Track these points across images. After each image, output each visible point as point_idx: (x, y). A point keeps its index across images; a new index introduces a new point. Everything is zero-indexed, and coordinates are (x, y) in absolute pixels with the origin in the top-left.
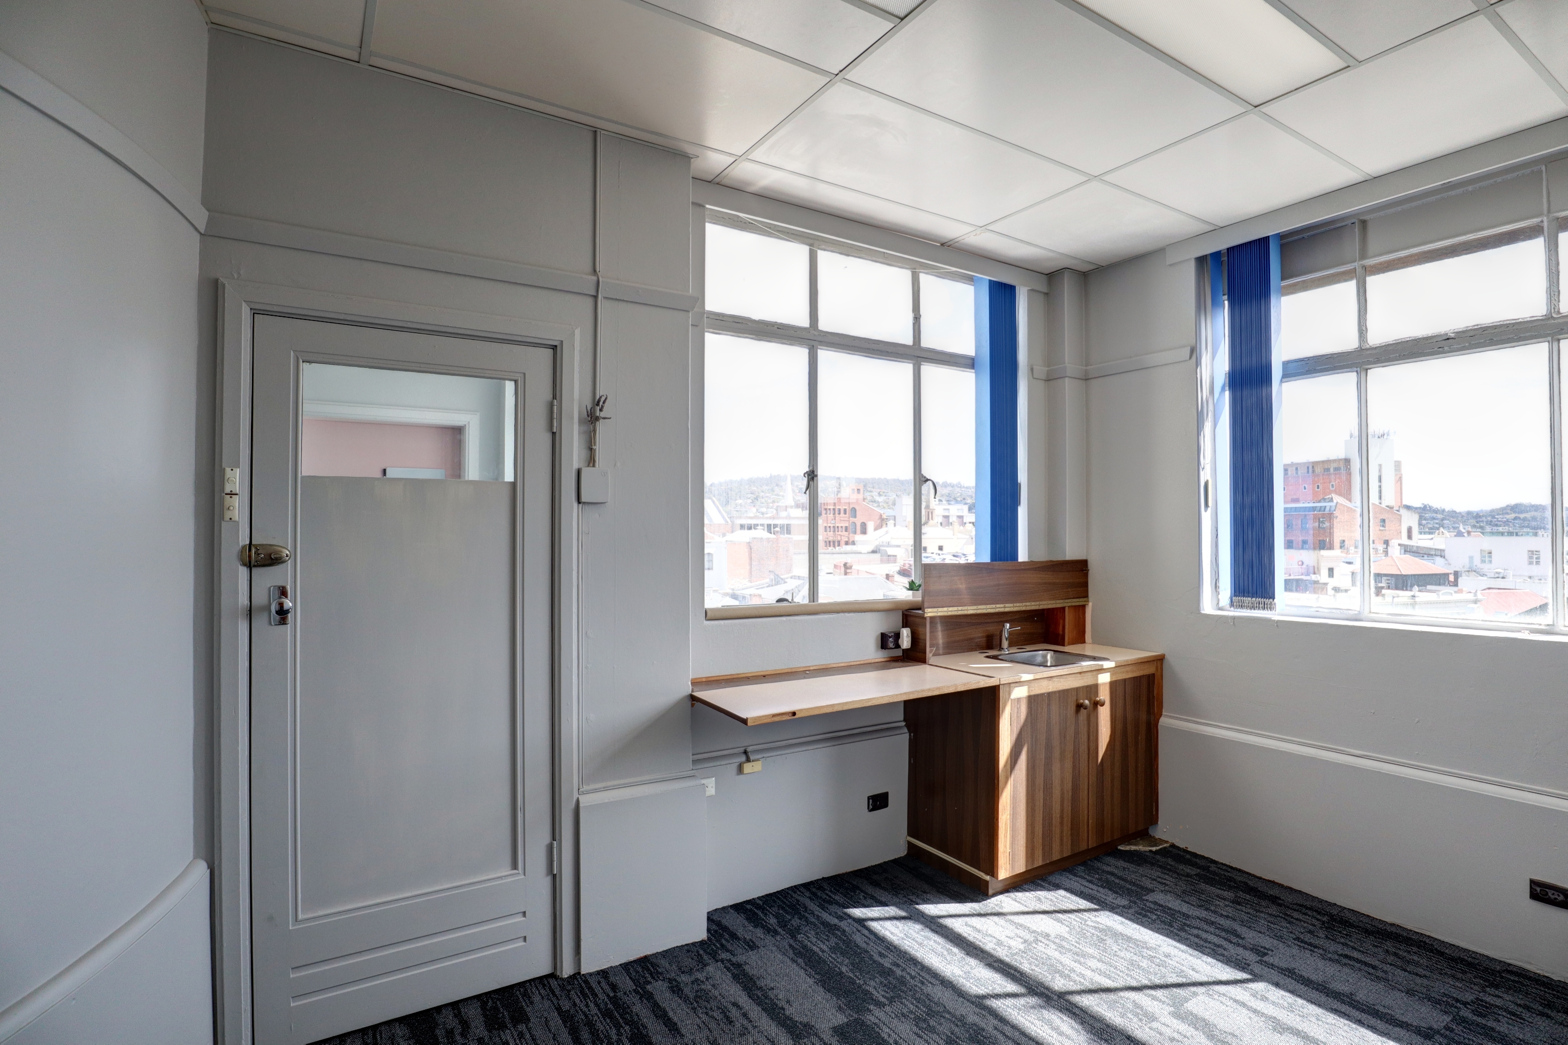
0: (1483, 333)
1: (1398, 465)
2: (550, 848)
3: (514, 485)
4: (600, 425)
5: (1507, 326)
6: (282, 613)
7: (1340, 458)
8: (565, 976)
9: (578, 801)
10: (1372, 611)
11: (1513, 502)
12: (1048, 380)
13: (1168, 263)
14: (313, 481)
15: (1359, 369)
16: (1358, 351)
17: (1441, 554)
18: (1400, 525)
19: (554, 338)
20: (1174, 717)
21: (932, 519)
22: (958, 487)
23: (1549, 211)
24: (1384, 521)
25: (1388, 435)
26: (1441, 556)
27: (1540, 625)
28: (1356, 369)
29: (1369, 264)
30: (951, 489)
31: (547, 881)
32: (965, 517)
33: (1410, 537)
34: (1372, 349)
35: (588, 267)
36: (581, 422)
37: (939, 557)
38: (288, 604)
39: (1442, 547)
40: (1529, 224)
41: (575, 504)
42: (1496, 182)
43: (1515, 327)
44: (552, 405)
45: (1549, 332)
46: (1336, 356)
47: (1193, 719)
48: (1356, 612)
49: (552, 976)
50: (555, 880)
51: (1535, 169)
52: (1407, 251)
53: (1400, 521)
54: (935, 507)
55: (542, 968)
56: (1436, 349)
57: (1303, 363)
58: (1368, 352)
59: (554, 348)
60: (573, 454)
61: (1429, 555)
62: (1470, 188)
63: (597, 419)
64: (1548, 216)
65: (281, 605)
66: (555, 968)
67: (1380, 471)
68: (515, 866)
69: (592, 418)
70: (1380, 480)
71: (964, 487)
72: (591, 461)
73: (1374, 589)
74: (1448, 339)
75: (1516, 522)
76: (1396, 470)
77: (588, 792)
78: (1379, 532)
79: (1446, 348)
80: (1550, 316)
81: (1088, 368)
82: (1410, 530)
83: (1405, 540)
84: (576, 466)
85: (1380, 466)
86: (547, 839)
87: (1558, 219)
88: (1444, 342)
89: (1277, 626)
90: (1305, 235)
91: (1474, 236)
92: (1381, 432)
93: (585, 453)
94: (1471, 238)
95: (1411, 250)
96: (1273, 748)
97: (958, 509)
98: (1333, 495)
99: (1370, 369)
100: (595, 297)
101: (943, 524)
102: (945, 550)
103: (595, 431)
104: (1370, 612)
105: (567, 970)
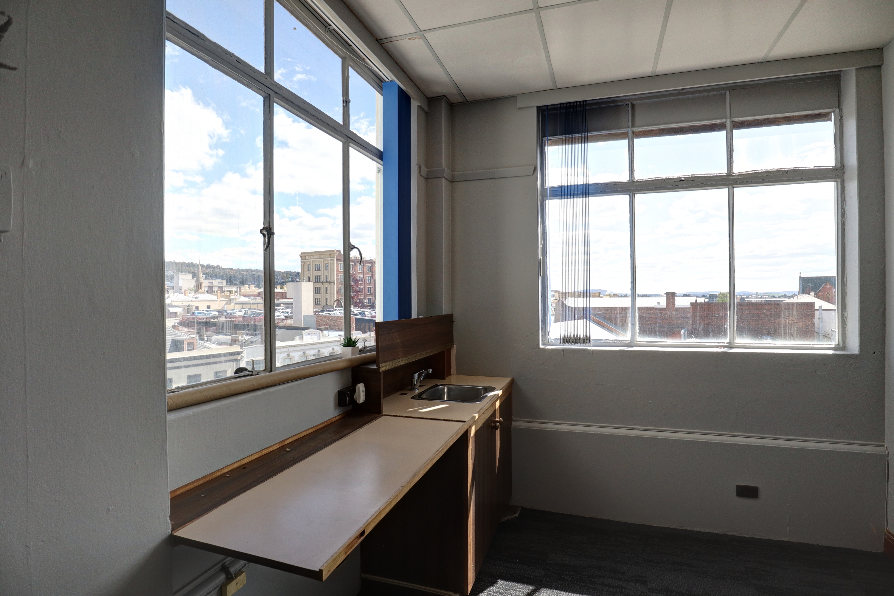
0: (699, 179)
5: (710, 177)
10: (637, 340)
12: (427, 179)
13: (518, 107)
15: (631, 193)
16: (631, 182)
20: (520, 420)
21: (201, 289)
22: (218, 268)
23: (730, 117)
27: (724, 343)
28: (629, 193)
29: (636, 130)
30: (212, 269)
32: (224, 288)
34: (637, 182)
37: (208, 313)
40: (720, 122)
42: (704, 95)
43: (714, 178)
45: (731, 183)
46: (618, 184)
47: (531, 420)
48: (629, 342)
51: (723, 92)
52: (658, 126)
54: (203, 281)
56: (674, 186)
57: (598, 186)
58: (637, 184)
62: (691, 96)
64: (730, 119)
71: (221, 268)
73: (638, 327)
74: (681, 181)
79: (680, 186)
80: (730, 174)
81: (455, 173)
87: (733, 122)
88: (678, 182)
89: (593, 354)
90: (598, 106)
91: (693, 124)
94: (692, 125)
95: (661, 126)
96: (592, 432)
97: (219, 283)
99: (637, 194)
101: (209, 292)
102: (212, 309)
104: (636, 341)
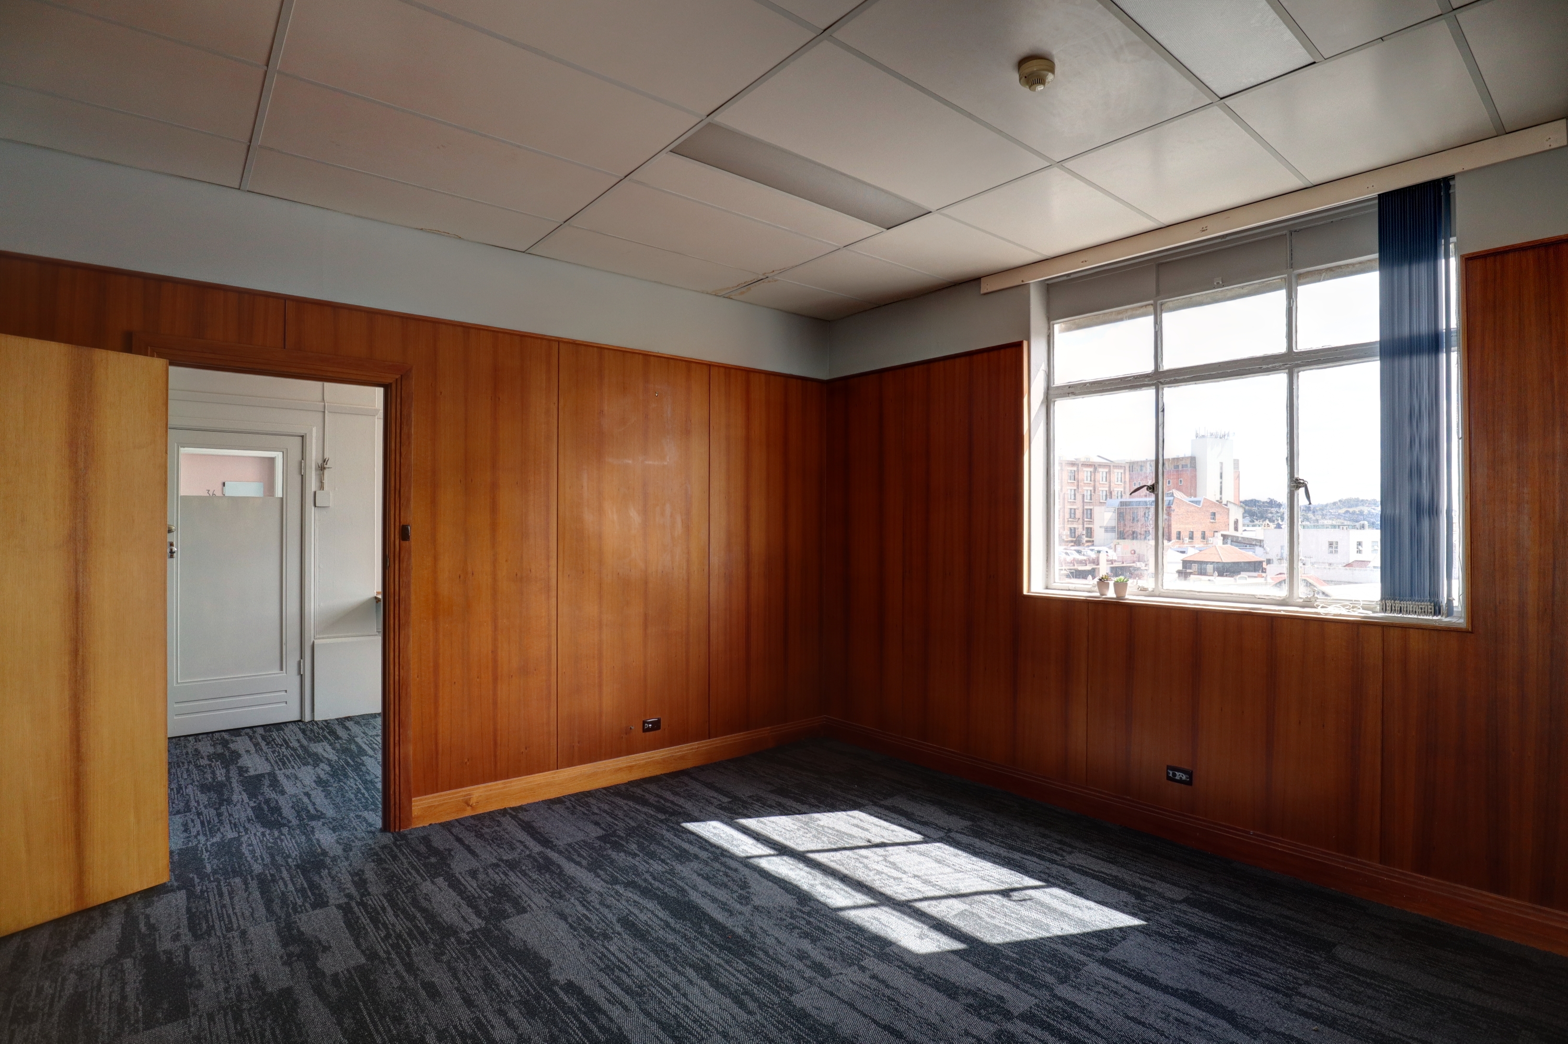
1: (1236, 463)
2: (299, 663)
3: (282, 499)
4: (326, 472)
6: (172, 552)
7: (1187, 456)
8: (306, 721)
9: (314, 642)
11: (1344, 497)
14: (185, 498)
17: (1260, 543)
18: (1228, 518)
19: (302, 432)
24: (1214, 514)
25: (1228, 436)
26: (1260, 546)
31: (298, 678)
33: (1236, 529)
35: (320, 398)
36: (316, 470)
38: (175, 549)
39: (1260, 537)
41: (313, 508)
44: (301, 463)
49: (300, 721)
50: (302, 677)
53: (1228, 514)
55: (296, 717)
59: (302, 437)
60: (312, 484)
61: (1251, 545)
63: (324, 468)
65: (171, 550)
66: (302, 717)
67: (1221, 468)
68: (281, 669)
69: (322, 468)
70: (1221, 477)
72: (322, 487)
75: (1347, 515)
76: (1234, 468)
77: (319, 638)
78: (1210, 524)
82: (1236, 522)
83: (1231, 532)
84: (313, 490)
85: (1222, 463)
86: (298, 658)
92: (1223, 433)
93: (318, 484)
98: (1174, 491)
100: (324, 412)
103: (323, 474)
105: (307, 718)
